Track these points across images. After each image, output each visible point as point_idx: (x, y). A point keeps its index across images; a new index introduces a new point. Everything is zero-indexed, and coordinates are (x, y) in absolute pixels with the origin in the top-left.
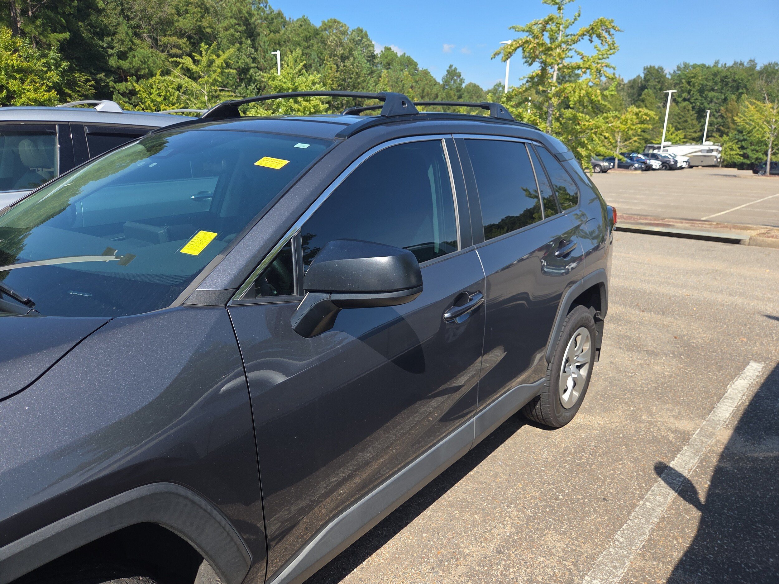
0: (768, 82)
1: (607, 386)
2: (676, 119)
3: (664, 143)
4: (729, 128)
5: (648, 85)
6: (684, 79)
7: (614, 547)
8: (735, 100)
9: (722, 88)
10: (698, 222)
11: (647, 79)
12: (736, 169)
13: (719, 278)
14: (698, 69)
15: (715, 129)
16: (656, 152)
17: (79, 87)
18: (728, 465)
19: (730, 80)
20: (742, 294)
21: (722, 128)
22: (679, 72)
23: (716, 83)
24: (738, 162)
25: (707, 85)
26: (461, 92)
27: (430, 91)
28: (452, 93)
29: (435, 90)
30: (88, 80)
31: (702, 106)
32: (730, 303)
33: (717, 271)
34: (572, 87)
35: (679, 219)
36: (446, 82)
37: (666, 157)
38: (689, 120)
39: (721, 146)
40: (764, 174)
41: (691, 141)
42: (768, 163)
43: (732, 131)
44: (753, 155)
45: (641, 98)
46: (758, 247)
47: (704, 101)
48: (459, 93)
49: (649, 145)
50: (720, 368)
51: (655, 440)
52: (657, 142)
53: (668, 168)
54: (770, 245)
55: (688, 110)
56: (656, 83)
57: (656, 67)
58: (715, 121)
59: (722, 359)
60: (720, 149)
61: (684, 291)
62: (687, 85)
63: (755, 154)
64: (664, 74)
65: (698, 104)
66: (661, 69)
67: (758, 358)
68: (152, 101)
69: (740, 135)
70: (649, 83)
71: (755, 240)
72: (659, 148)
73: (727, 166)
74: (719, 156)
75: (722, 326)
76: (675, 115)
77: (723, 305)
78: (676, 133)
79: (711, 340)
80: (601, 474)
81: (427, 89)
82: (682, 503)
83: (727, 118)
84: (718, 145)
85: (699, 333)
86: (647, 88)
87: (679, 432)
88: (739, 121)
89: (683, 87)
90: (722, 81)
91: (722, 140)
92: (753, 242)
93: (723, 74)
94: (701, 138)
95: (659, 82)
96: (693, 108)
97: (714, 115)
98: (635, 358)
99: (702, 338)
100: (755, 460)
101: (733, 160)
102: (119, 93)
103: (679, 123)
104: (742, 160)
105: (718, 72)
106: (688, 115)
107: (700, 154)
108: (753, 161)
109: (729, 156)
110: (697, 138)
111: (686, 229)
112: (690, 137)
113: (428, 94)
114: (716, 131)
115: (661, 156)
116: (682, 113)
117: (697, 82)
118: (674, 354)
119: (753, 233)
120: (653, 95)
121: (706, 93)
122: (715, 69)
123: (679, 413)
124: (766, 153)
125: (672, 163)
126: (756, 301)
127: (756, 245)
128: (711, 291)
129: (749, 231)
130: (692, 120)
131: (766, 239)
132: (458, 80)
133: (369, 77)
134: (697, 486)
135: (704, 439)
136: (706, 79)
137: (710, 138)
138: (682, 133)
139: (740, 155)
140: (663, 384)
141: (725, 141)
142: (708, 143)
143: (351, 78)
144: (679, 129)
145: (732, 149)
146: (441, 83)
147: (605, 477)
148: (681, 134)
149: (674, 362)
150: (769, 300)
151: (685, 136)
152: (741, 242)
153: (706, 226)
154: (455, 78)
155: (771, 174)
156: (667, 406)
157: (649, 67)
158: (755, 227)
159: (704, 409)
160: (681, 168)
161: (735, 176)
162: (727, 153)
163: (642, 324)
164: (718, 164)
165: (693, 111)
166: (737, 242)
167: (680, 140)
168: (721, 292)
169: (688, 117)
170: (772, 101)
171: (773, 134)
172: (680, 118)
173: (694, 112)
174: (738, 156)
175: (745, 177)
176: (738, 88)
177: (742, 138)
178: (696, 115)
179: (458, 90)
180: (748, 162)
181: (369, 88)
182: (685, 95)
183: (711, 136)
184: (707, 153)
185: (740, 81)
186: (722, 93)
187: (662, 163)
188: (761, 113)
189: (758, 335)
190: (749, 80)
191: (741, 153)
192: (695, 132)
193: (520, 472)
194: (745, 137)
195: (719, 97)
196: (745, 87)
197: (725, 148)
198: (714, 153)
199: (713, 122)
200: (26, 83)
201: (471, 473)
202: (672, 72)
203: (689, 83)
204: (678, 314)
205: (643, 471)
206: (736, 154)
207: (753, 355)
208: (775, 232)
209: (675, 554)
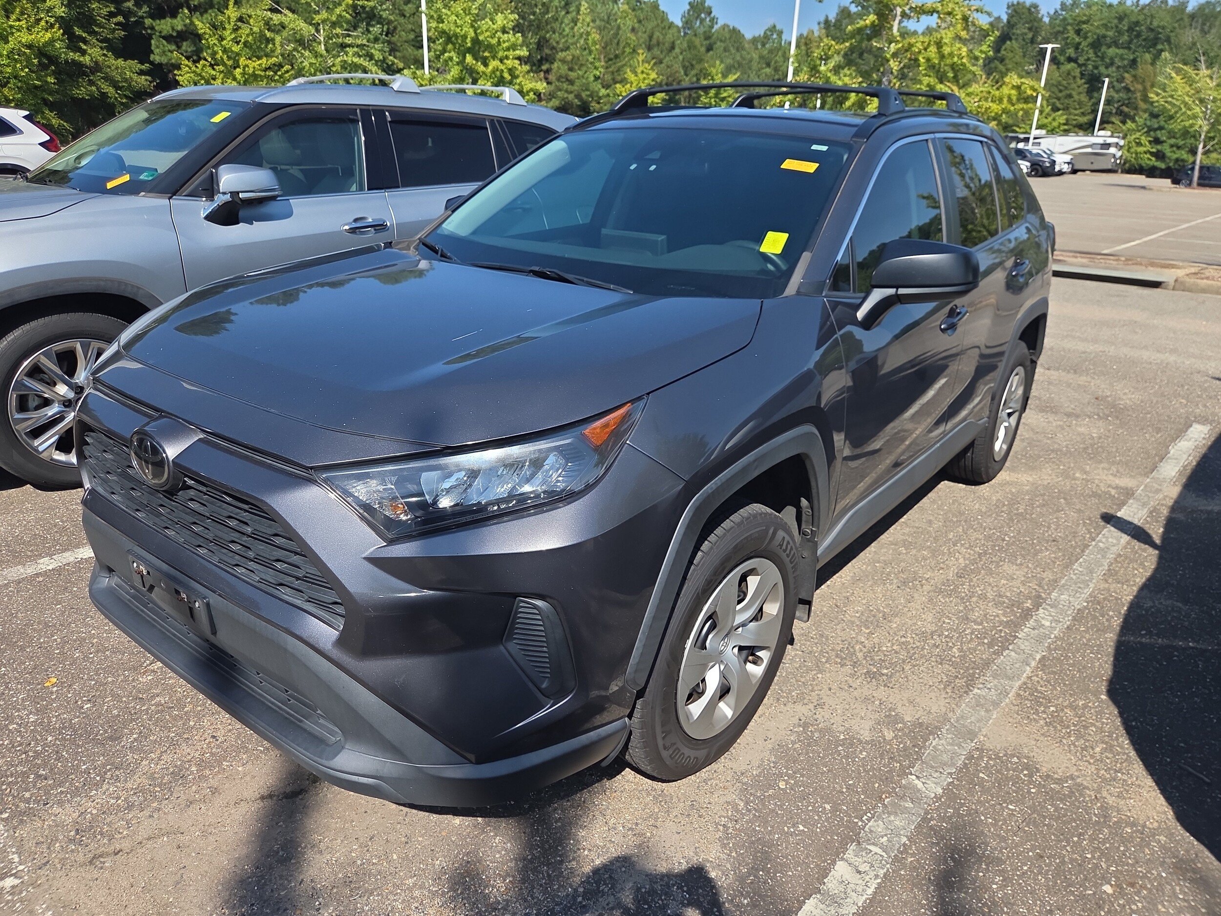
0: (1204, 33)
1: (1026, 447)
2: (1053, 92)
3: (1035, 132)
4: (1136, 108)
5: (1013, 34)
6: (1071, 25)
7: (1075, 574)
8: (1150, 61)
9: (1130, 42)
10: (1099, 257)
11: (1012, 23)
12: (1144, 177)
13: (1140, 332)
14: (1095, 8)
15: (1114, 111)
16: (1021, 145)
17: (100, 26)
18: (1180, 516)
19: (1143, 28)
20: (1173, 351)
21: (1125, 109)
22: (1064, 13)
23: (1120, 33)
24: (1147, 165)
25: (1104, 37)
26: (712, 41)
27: (661, 37)
28: (697, 41)
29: (671, 36)
30: (112, 15)
31: (1096, 71)
32: (1159, 361)
33: (1135, 322)
34: (923, 42)
35: (1071, 251)
36: (687, 23)
37: (1038, 155)
38: (1074, 93)
39: (1124, 138)
40: (1189, 185)
41: (1076, 129)
42: (1197, 168)
43: (1141, 113)
44: (1172, 154)
45: (999, 55)
46: (1187, 293)
47: (1100, 63)
48: (708, 42)
49: (1011, 135)
50: (1158, 430)
51: (1095, 495)
52: (1022, 130)
53: (1040, 172)
54: (1204, 291)
55: (1074, 78)
56: (1026, 31)
57: (1028, 4)
58: (1116, 96)
59: (1159, 421)
60: (1122, 143)
61: (1096, 346)
62: (1075, 36)
63: (1174, 152)
64: (1040, 16)
65: (1090, 67)
66: (1036, 6)
67: (1203, 420)
68: (225, 51)
69: (1155, 120)
70: (1014, 31)
71: (1183, 283)
72: (1027, 140)
73: (1130, 171)
74: (1119, 154)
75: (1153, 387)
76: (1053, 85)
77: (1151, 363)
78: (1054, 115)
79: (1142, 402)
80: (1044, 521)
81: (657, 34)
82: (1137, 544)
83: (1134, 92)
84: (1118, 137)
85: (1125, 394)
86: (1010, 39)
87: (1121, 488)
88: (1156, 98)
89: (1067, 38)
90: (1130, 29)
91: (1124, 128)
92: (1179, 285)
93: (1133, 19)
94: (1092, 125)
95: (1030, 29)
96: (1082, 75)
97: (1113, 87)
98: (1051, 419)
99: (1130, 399)
100: (1209, 512)
101: (1140, 161)
102: (161, 37)
103: (1059, 99)
104: (1154, 162)
105: (1126, 15)
106: (1074, 86)
107: (1089, 150)
108: (1171, 164)
109: (1134, 155)
110: (1086, 124)
111: (1083, 266)
112: (1074, 122)
113: (658, 44)
114: (1116, 113)
115: (1030, 153)
116: (1065, 82)
117: (1090, 31)
118: (1098, 415)
119: (1180, 273)
120: (1020, 52)
121: (1104, 49)
122: (1121, 9)
123: (1118, 471)
124: (1193, 152)
125: (1048, 165)
126: (1193, 360)
127: (1183, 290)
128: (1132, 347)
129: (1173, 270)
130: (1080, 93)
131: (1199, 281)
132: (708, 19)
133: (563, 13)
134: (1150, 532)
135: (1150, 495)
136: (1105, 26)
137: (1106, 125)
138: (1062, 115)
139: (1152, 154)
140: (1092, 445)
141: (1129, 130)
142: (1102, 133)
143: (534, 14)
144: (1058, 110)
145: (1139, 144)
146: (680, 24)
147: (1049, 524)
148: (1061, 118)
149: (1100, 423)
150: (1209, 358)
151: (1067, 120)
152: (1163, 285)
153: (1112, 262)
154: (703, 15)
155: (1200, 185)
156: (1102, 465)
157: (1015, 3)
158: (1181, 264)
159: (1146, 468)
160: (1061, 173)
161: (1144, 188)
162: (1132, 150)
163: (1050, 383)
164: (1116, 168)
165: (1081, 79)
166: (1156, 285)
167: (1059, 127)
168: (1146, 347)
169: (1073, 89)
170: (1210, 66)
171: (1208, 120)
172: (1061, 91)
173: (1083, 81)
174: (1148, 156)
175: (1160, 190)
176: (1155, 42)
177: (1156, 126)
178: (1086, 86)
179: (708, 37)
180: (1162, 166)
181: (564, 30)
182: (1071, 52)
183: (1108, 122)
184: (1101, 149)
185: (1160, 30)
186: (1129, 48)
187: (1031, 166)
188: (1191, 85)
189: (1199, 396)
190: (1174, 28)
191: (1154, 150)
192: (1083, 114)
193: (955, 519)
194: (1162, 123)
195: (1126, 57)
196: (1168, 40)
197: (1129, 142)
198: (1112, 150)
199: (1113, 97)
200: (14, 17)
201: (902, 520)
202: (1052, 12)
203: (1078, 32)
204: (1094, 373)
205: (1090, 519)
206: (1145, 153)
207: (1195, 417)
208: (1211, 271)
209: (1138, 580)
